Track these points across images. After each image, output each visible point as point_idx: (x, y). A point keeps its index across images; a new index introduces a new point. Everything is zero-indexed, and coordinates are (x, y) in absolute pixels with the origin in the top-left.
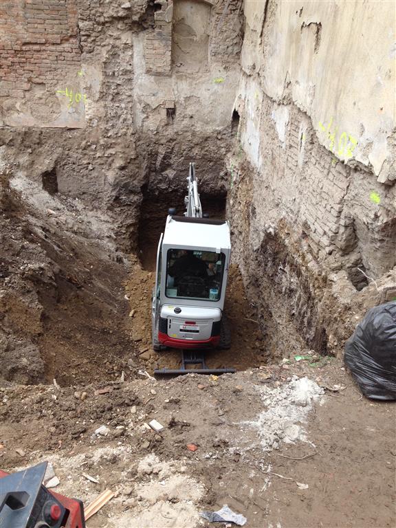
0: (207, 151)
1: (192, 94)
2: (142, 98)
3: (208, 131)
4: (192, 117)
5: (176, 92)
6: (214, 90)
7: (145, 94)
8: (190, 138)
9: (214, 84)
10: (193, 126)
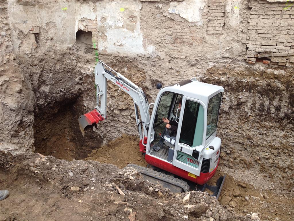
0: (65, 65)
1: (50, 20)
2: (16, 25)
3: (64, 49)
4: (52, 39)
5: (40, 19)
6: (63, 16)
7: (18, 22)
8: (54, 56)
9: (62, 12)
10: (54, 46)
